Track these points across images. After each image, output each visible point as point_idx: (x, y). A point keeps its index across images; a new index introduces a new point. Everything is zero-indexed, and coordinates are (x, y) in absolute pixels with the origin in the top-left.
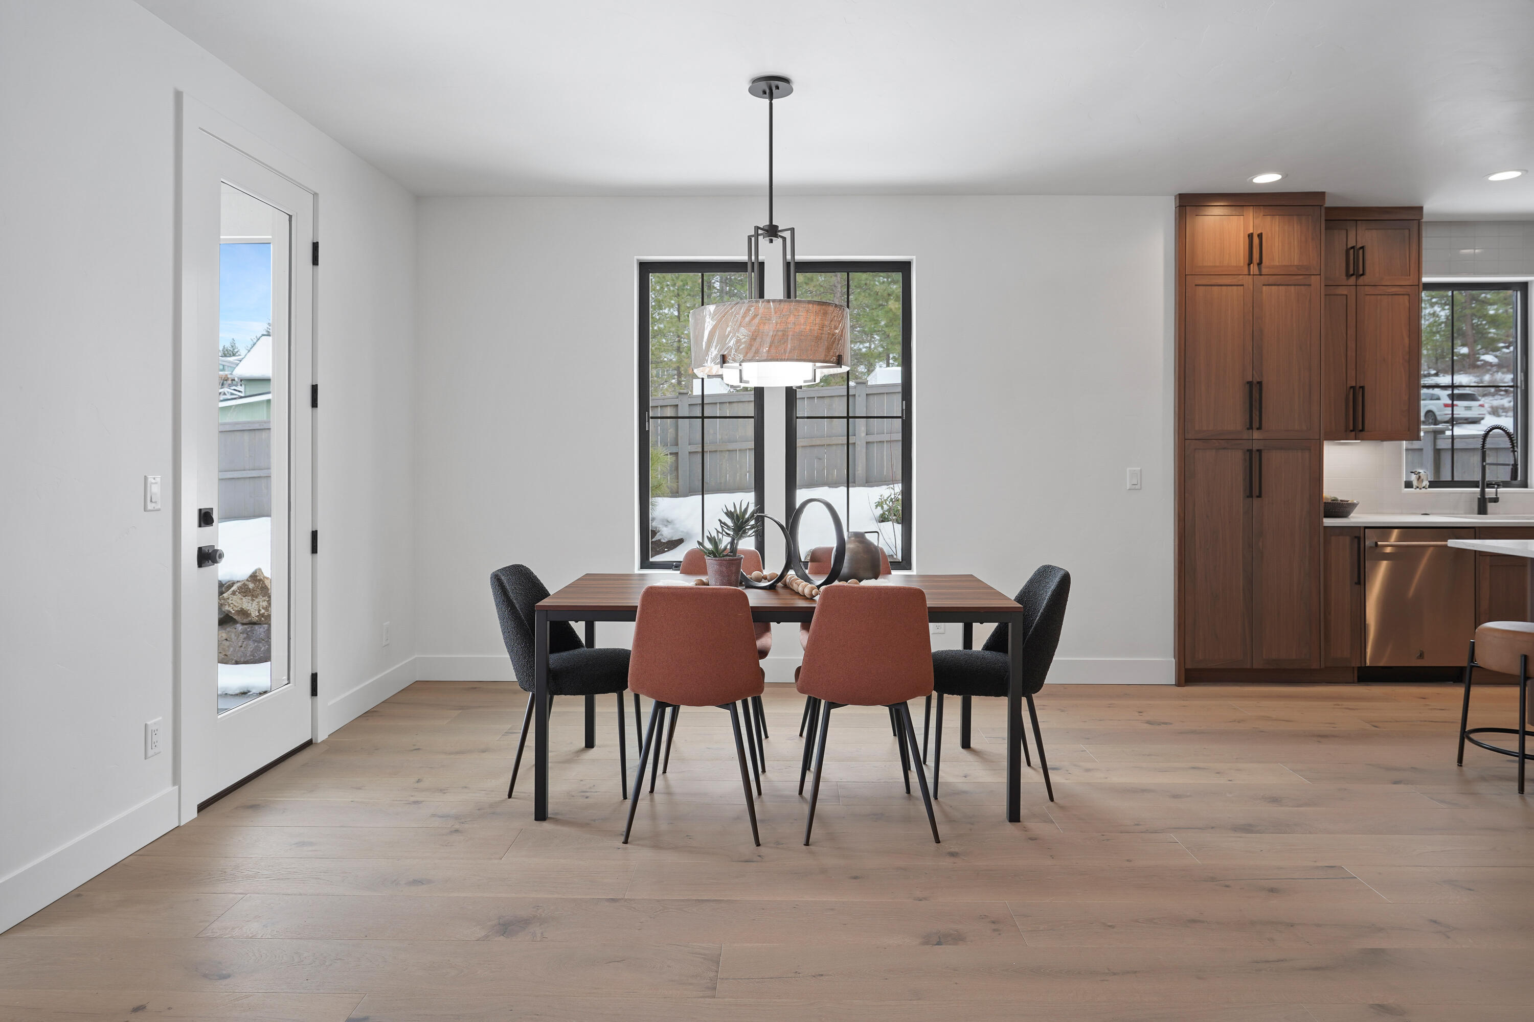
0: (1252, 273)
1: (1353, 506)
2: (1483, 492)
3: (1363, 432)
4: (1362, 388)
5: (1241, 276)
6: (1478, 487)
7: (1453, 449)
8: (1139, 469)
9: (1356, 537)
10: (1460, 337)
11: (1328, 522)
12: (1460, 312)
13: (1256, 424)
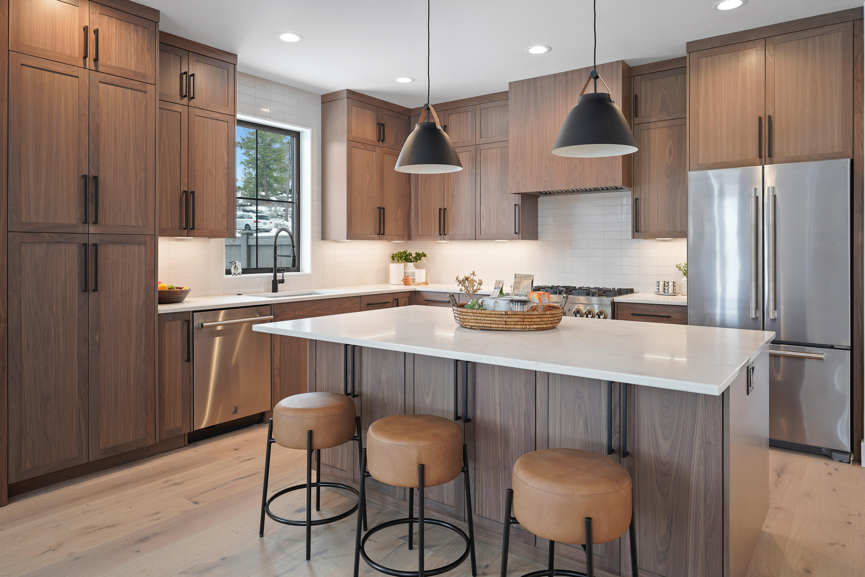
0: (88, 67)
1: (187, 292)
2: (275, 276)
3: (193, 230)
4: (193, 192)
5: (76, 68)
6: (272, 272)
7: (257, 245)
9: (186, 321)
10: (261, 187)
11: (163, 309)
12: (262, 173)
13: (91, 219)
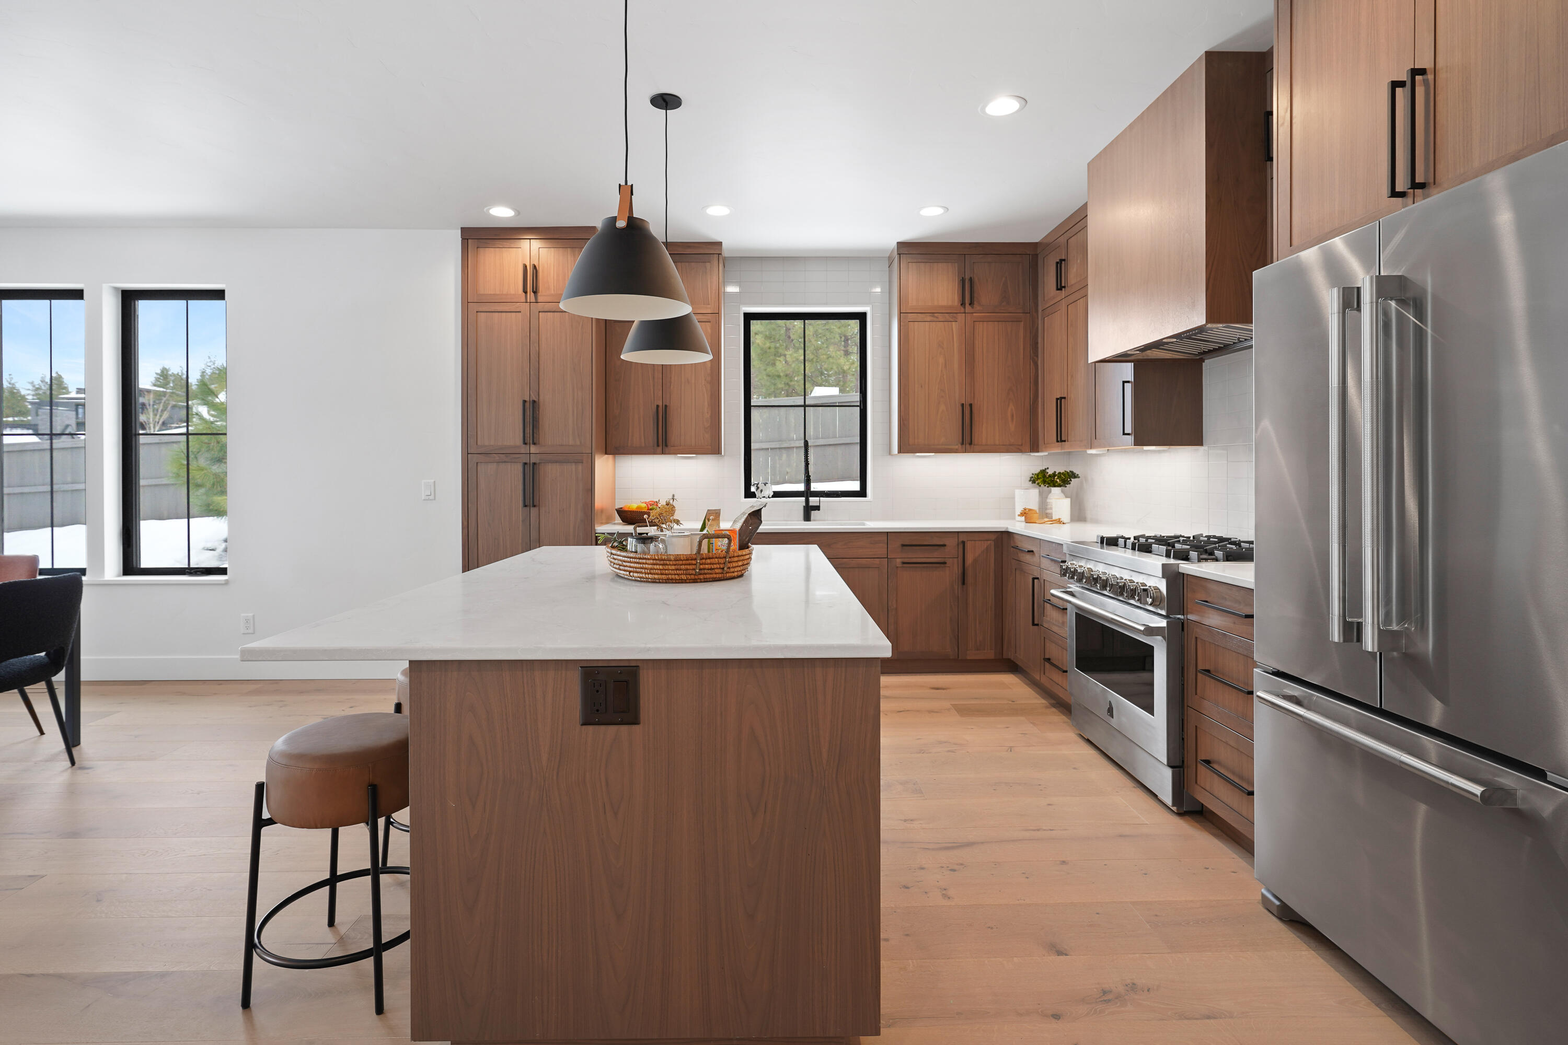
0: (528, 300)
2: (807, 502)
3: (668, 447)
5: (519, 304)
6: (803, 497)
8: (433, 481)
13: (532, 440)
